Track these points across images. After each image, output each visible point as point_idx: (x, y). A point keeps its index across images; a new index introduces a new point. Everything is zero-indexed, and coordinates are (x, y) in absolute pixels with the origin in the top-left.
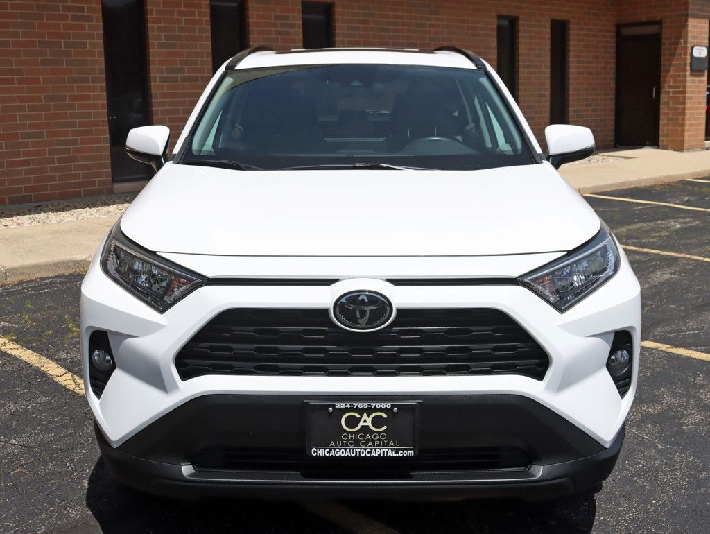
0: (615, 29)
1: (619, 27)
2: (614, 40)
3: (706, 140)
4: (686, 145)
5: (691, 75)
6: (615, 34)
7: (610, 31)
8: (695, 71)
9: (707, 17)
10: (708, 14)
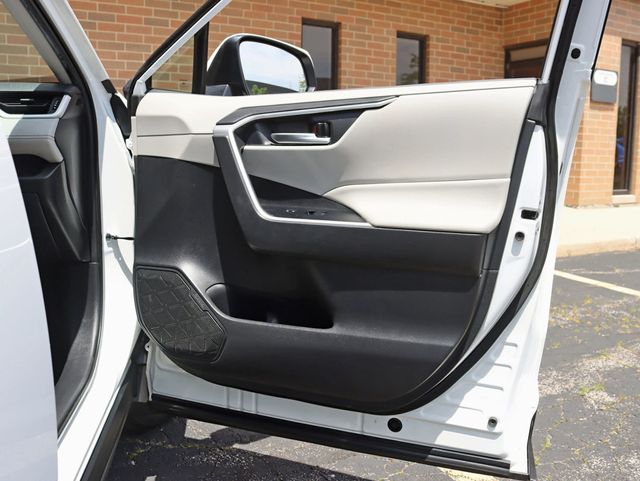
0: (503, 53)
1: (508, 51)
2: (502, 66)
3: (614, 194)
4: (581, 199)
5: (591, 108)
6: (503, 59)
7: (495, 55)
8: (596, 102)
9: (619, 34)
10: (620, 30)
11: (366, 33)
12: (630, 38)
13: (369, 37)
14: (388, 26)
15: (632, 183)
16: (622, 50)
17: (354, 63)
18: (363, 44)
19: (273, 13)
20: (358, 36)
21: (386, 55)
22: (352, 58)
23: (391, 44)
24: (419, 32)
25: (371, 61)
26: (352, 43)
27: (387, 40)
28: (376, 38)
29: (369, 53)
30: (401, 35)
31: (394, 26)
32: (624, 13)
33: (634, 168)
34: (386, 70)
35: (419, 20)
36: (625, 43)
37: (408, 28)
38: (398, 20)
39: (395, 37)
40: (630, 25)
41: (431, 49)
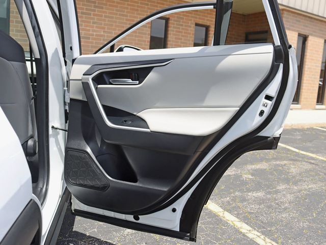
1: (247, 35)
7: (241, 36)
9: (297, 31)
10: (297, 29)
11: (181, 23)
12: (302, 33)
13: (182, 25)
14: (191, 20)
15: (300, 99)
16: (298, 39)
17: (174, 37)
18: (179, 28)
19: (139, 12)
20: (177, 24)
21: (190, 34)
22: (174, 34)
23: (192, 29)
24: (206, 24)
25: (182, 36)
26: (174, 27)
27: (190, 27)
28: (186, 26)
29: (181, 32)
30: (197, 25)
31: (194, 21)
32: (299, 21)
33: (301, 93)
34: (189, 40)
35: (206, 18)
36: (300, 35)
37: (201, 22)
38: (196, 18)
39: (194, 25)
40: (303, 27)
41: (210, 32)
